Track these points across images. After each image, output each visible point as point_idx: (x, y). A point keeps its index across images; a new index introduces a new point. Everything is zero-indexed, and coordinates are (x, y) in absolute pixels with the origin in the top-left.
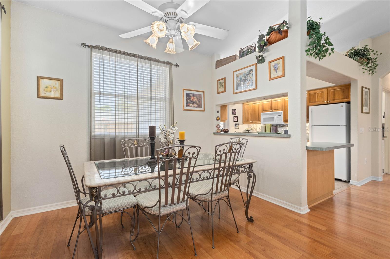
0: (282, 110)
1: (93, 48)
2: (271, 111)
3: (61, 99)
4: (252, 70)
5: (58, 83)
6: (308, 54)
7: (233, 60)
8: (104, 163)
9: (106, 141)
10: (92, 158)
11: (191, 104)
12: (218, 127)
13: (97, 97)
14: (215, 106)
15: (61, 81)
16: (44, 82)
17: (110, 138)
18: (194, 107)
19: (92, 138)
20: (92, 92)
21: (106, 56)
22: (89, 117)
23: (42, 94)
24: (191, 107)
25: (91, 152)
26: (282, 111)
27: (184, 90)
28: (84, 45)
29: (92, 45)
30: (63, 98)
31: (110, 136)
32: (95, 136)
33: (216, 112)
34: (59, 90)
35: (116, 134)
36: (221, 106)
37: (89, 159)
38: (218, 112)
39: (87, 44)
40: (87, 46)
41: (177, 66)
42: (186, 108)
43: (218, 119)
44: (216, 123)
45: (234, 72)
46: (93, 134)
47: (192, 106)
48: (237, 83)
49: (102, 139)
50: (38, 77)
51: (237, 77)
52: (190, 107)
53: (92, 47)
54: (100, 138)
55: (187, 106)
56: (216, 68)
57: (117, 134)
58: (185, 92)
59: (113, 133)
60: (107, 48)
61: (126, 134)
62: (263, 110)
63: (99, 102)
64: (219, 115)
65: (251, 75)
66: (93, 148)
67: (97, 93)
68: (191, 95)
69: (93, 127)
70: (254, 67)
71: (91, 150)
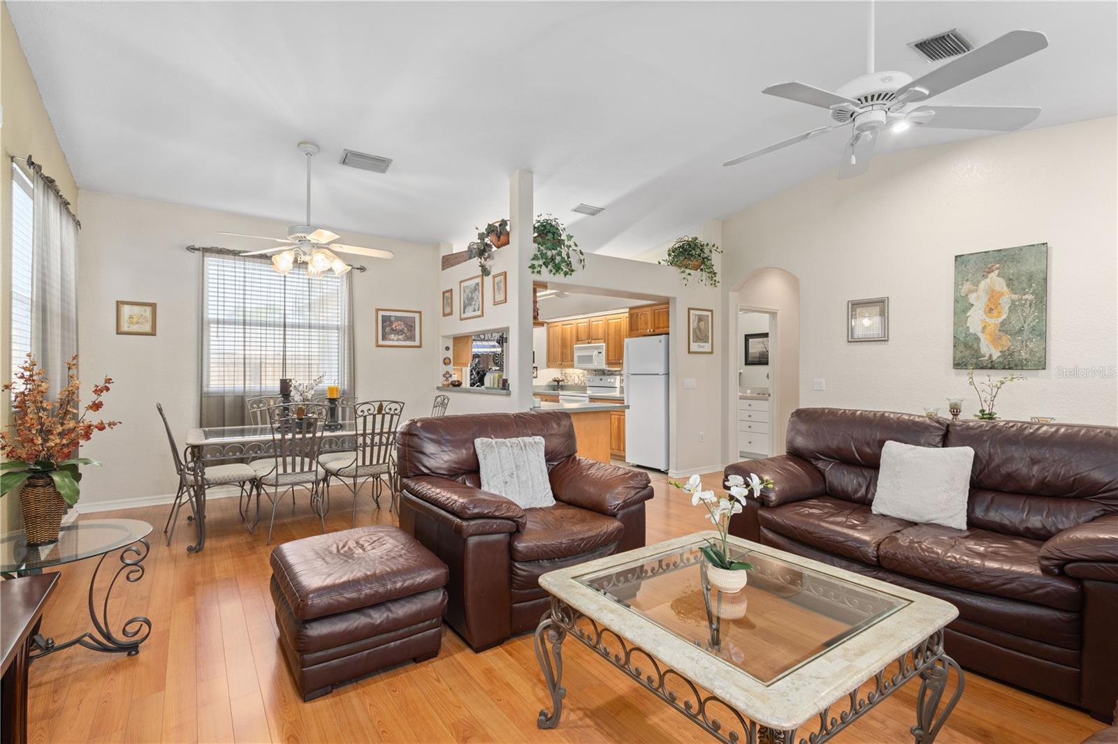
0: (605, 342)
1: (206, 252)
2: (589, 343)
3: (153, 334)
4: (477, 284)
5: (149, 309)
6: (533, 272)
7: (464, 259)
8: (224, 430)
9: (227, 400)
10: (204, 423)
11: (393, 336)
12: (448, 376)
13: (213, 328)
14: (441, 338)
15: (153, 306)
16: (126, 310)
17: (235, 396)
18: (398, 340)
19: (203, 396)
20: (205, 320)
21: (229, 262)
22: (198, 363)
23: (125, 328)
24: (393, 340)
25: (201, 417)
26: (604, 344)
27: (378, 310)
28: (192, 249)
29: (205, 247)
30: (156, 333)
31: (234, 392)
32: (208, 393)
33: (442, 348)
34: (151, 320)
35: (244, 389)
36: (454, 338)
37: (198, 425)
38: (447, 348)
39: (196, 247)
40: (197, 249)
41: (361, 269)
42: (381, 342)
43: (446, 362)
44: (444, 369)
45: (461, 282)
46: (205, 389)
47: (395, 339)
48: (464, 302)
49: (221, 397)
50: (117, 302)
51: (464, 292)
52: (390, 340)
53: (206, 250)
54: (217, 396)
55: (384, 338)
56: (443, 269)
57: (247, 389)
58: (381, 313)
59: (239, 386)
60: (229, 251)
61: (262, 390)
62: (578, 340)
63: (217, 336)
64: (450, 354)
65: (477, 292)
66: (204, 412)
67: (213, 323)
68: (393, 319)
69: (205, 377)
70: (479, 280)
71: (201, 415)
